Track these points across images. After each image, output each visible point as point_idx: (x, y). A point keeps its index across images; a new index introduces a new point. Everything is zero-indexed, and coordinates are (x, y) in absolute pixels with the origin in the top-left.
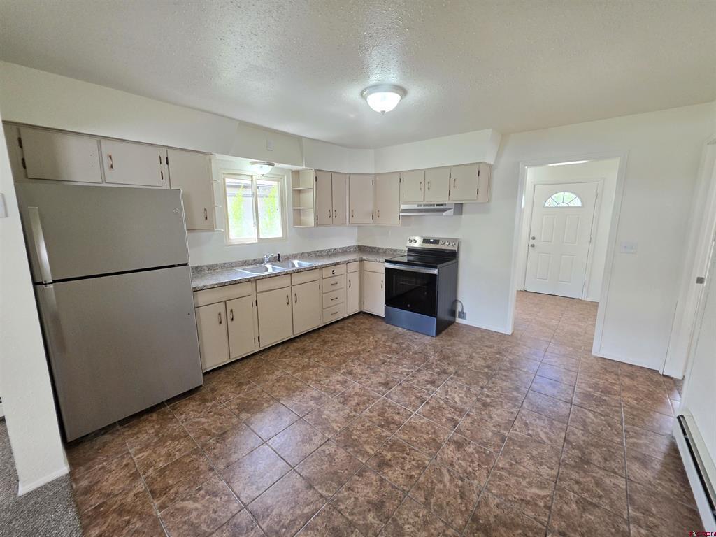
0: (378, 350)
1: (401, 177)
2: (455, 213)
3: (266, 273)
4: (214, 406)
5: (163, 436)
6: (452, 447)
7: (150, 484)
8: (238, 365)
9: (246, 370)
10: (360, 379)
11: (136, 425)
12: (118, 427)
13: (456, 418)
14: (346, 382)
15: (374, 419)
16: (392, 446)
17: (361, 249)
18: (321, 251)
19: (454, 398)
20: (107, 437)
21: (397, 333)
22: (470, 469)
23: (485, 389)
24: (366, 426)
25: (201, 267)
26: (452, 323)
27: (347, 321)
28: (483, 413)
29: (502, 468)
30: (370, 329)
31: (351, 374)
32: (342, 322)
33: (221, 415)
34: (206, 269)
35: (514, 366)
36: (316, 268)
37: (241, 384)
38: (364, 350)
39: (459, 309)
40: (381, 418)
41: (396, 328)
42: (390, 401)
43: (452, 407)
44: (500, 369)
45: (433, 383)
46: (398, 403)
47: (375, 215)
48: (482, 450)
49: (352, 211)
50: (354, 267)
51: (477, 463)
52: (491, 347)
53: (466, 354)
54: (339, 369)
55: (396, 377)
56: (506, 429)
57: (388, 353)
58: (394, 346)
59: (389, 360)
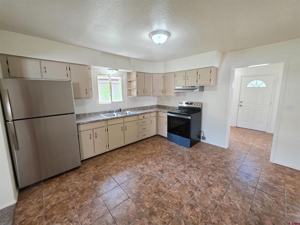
0: (161, 153)
1: (175, 74)
2: (200, 91)
3: (114, 117)
4: (84, 176)
5: (58, 189)
6: (189, 208)
7: (46, 212)
8: (98, 157)
9: (101, 159)
10: (150, 167)
11: (49, 183)
12: (42, 183)
13: (193, 191)
14: (143, 168)
15: (153, 189)
16: (158, 204)
17: (159, 107)
18: (140, 107)
19: (193, 180)
20: (37, 187)
21: (171, 145)
22: (196, 222)
23: (210, 177)
24: (148, 192)
25: (85, 114)
26: (199, 141)
27: (150, 139)
28: (207, 190)
29: (214, 223)
30: (160, 143)
31: (147, 165)
32: (148, 139)
33: (85, 181)
34: (88, 115)
35: (227, 165)
36: (136, 115)
37: (97, 166)
38: (155, 153)
39: (202, 135)
40: (156, 188)
41: (172, 143)
42: (162, 179)
43: (192, 185)
44: (219, 166)
45: (184, 171)
46: (166, 181)
47: (164, 91)
48: (204, 211)
49: (154, 90)
50: (154, 114)
51: (200, 219)
52: (216, 155)
53: (203, 158)
54: (142, 162)
55: (167, 167)
56: (219, 200)
57: (165, 155)
58: (170, 151)
59: (165, 158)
